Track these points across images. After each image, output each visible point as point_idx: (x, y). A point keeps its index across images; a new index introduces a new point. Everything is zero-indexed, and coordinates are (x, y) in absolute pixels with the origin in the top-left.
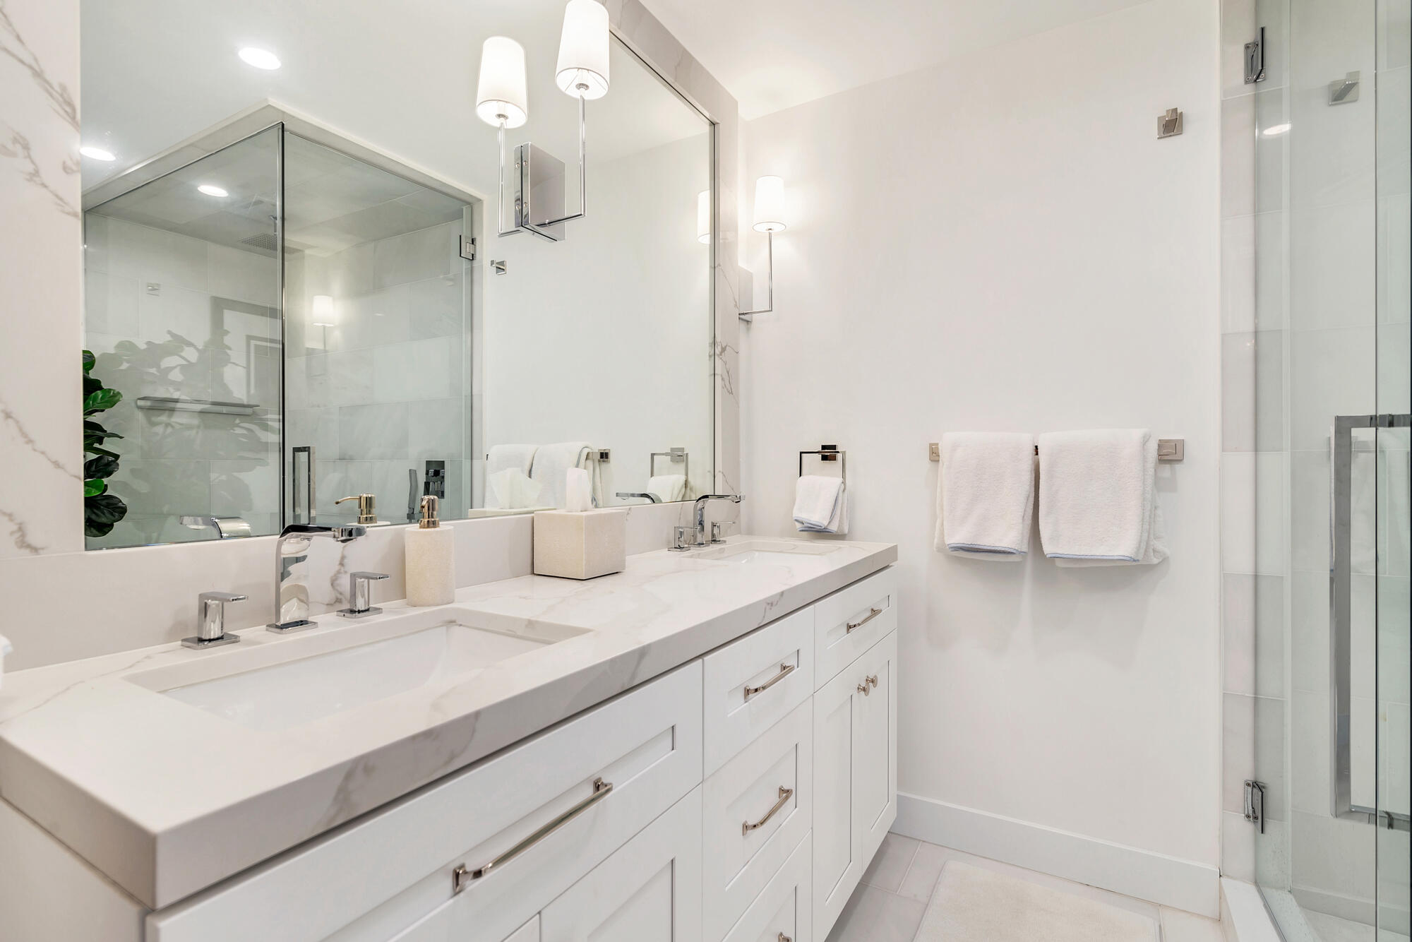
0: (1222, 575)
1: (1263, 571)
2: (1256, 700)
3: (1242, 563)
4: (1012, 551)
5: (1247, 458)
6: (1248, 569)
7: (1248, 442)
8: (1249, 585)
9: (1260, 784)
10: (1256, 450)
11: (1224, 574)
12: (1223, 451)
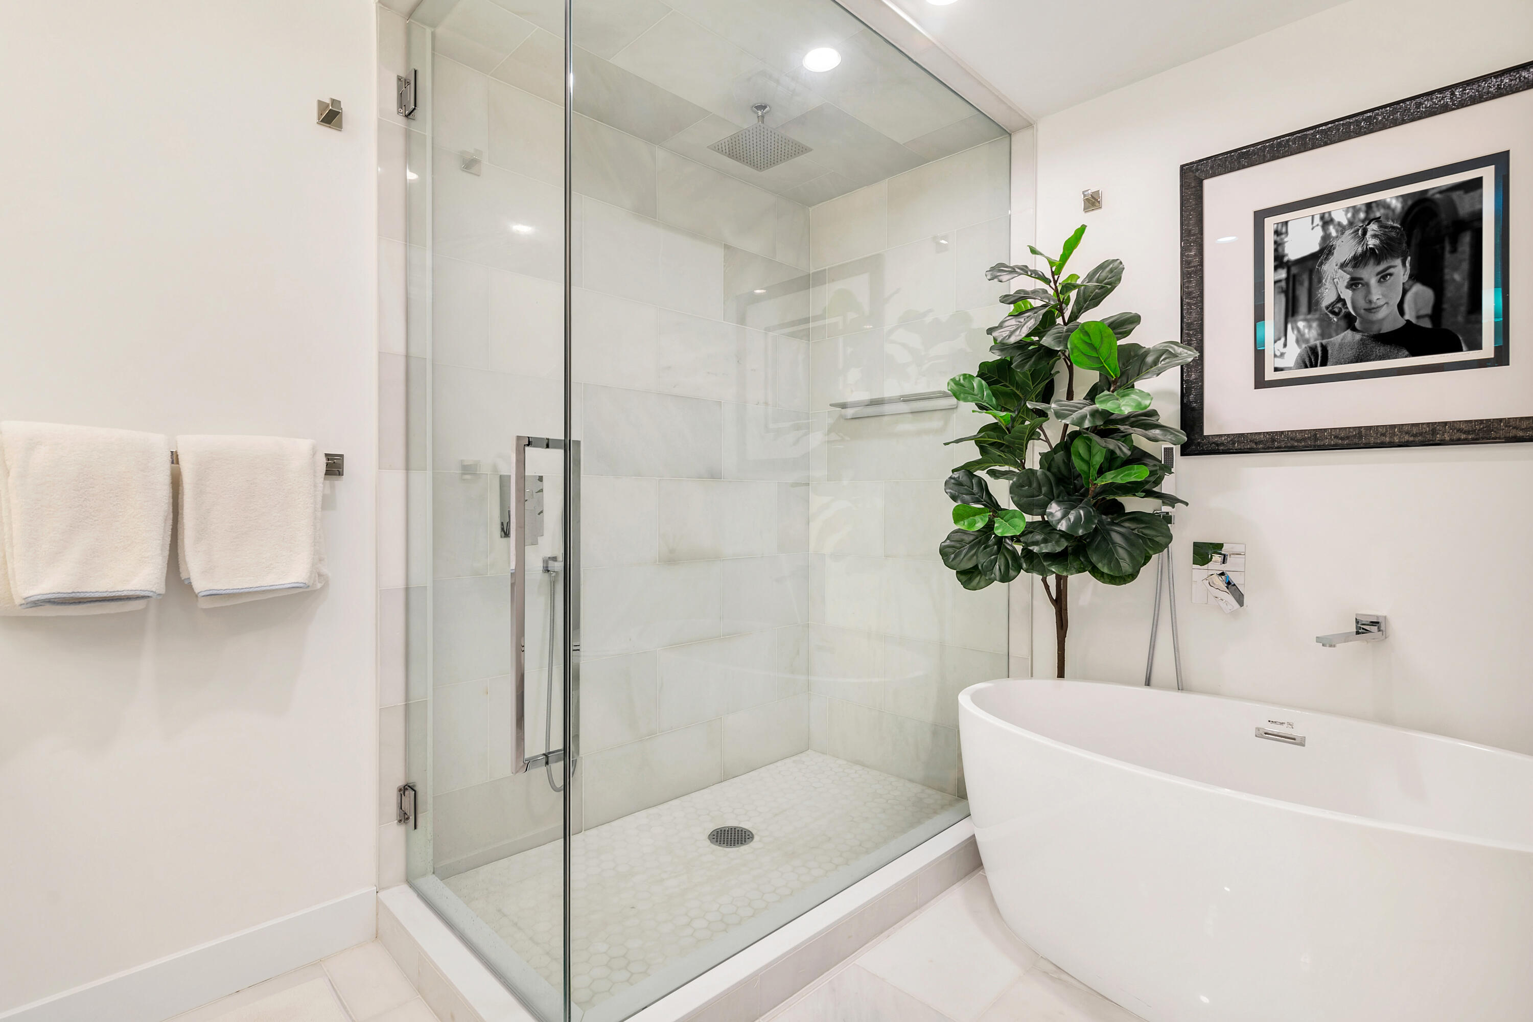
0: (379, 592)
1: (413, 584)
2: (407, 707)
3: (395, 578)
4: (146, 594)
5: (398, 477)
6: (400, 583)
7: (400, 460)
8: (401, 596)
9: (410, 785)
10: (407, 468)
11: (380, 590)
12: (379, 469)
